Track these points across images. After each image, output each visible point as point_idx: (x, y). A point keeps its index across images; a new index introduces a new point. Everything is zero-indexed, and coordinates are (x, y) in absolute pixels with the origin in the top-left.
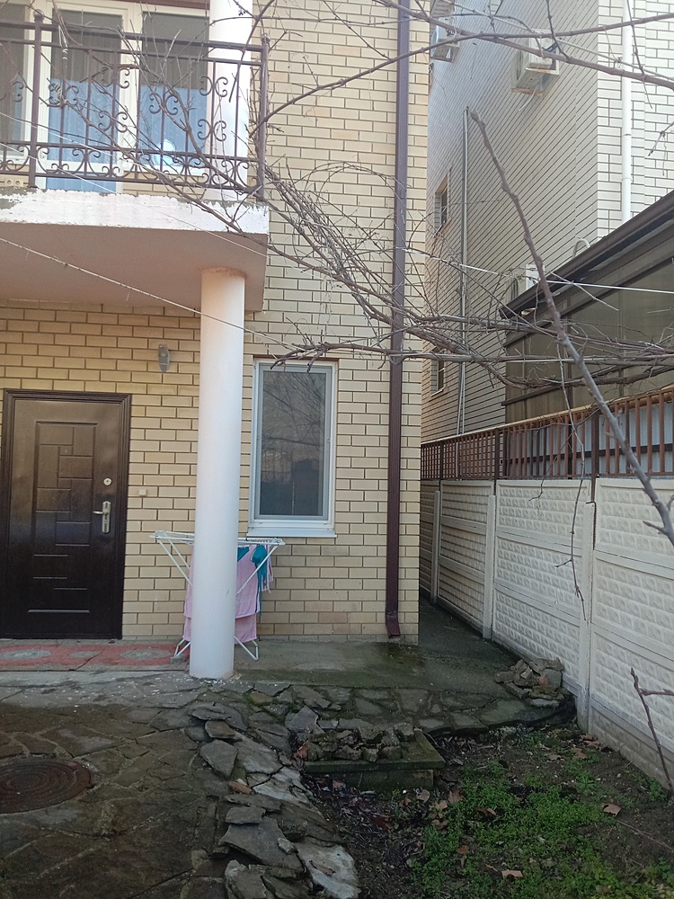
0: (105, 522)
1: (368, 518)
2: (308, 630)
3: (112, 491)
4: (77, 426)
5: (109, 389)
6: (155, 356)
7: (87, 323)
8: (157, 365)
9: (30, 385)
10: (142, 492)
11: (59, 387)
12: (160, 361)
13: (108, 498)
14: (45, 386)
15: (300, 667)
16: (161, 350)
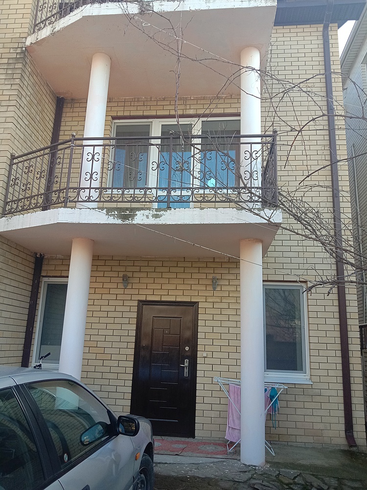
0: (186, 370)
1: (331, 373)
2: (299, 439)
3: (188, 354)
4: (172, 319)
5: (187, 299)
6: (209, 282)
7: (177, 267)
8: (211, 287)
9: (150, 298)
10: (205, 355)
11: (164, 299)
12: (212, 285)
13: (187, 357)
14: (157, 298)
15: (301, 462)
16: (213, 279)
